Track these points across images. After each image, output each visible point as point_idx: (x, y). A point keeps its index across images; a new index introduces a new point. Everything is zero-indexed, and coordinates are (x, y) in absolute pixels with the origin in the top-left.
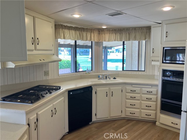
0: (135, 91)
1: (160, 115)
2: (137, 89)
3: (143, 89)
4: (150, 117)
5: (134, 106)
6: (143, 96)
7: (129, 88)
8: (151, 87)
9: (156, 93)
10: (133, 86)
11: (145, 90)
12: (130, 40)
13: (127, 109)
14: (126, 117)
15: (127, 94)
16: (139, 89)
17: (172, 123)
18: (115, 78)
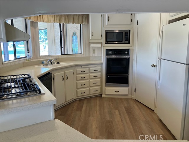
0: (85, 71)
1: (105, 88)
2: (86, 70)
3: (91, 68)
4: (97, 92)
5: (85, 86)
6: (91, 74)
7: (79, 69)
8: (96, 66)
9: (100, 71)
10: (83, 67)
11: (92, 69)
12: (69, 23)
13: (78, 90)
14: (77, 98)
15: (78, 76)
16: (88, 69)
17: (115, 91)
18: (58, 63)
